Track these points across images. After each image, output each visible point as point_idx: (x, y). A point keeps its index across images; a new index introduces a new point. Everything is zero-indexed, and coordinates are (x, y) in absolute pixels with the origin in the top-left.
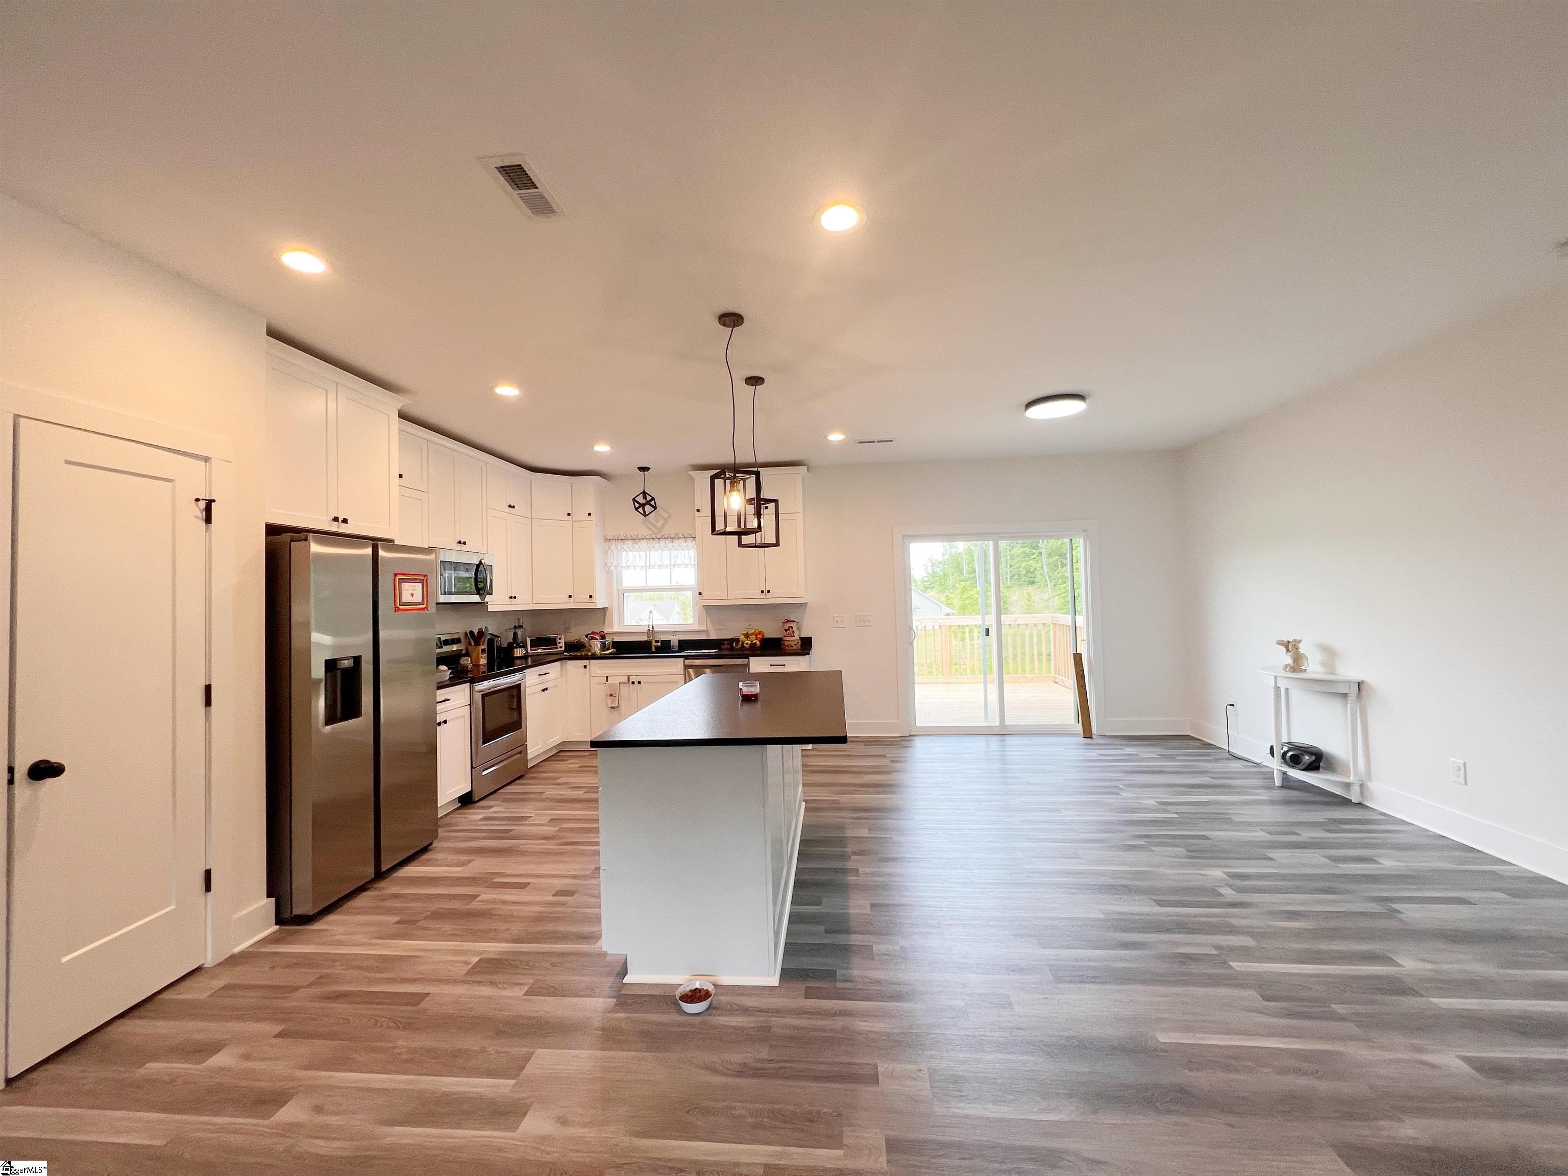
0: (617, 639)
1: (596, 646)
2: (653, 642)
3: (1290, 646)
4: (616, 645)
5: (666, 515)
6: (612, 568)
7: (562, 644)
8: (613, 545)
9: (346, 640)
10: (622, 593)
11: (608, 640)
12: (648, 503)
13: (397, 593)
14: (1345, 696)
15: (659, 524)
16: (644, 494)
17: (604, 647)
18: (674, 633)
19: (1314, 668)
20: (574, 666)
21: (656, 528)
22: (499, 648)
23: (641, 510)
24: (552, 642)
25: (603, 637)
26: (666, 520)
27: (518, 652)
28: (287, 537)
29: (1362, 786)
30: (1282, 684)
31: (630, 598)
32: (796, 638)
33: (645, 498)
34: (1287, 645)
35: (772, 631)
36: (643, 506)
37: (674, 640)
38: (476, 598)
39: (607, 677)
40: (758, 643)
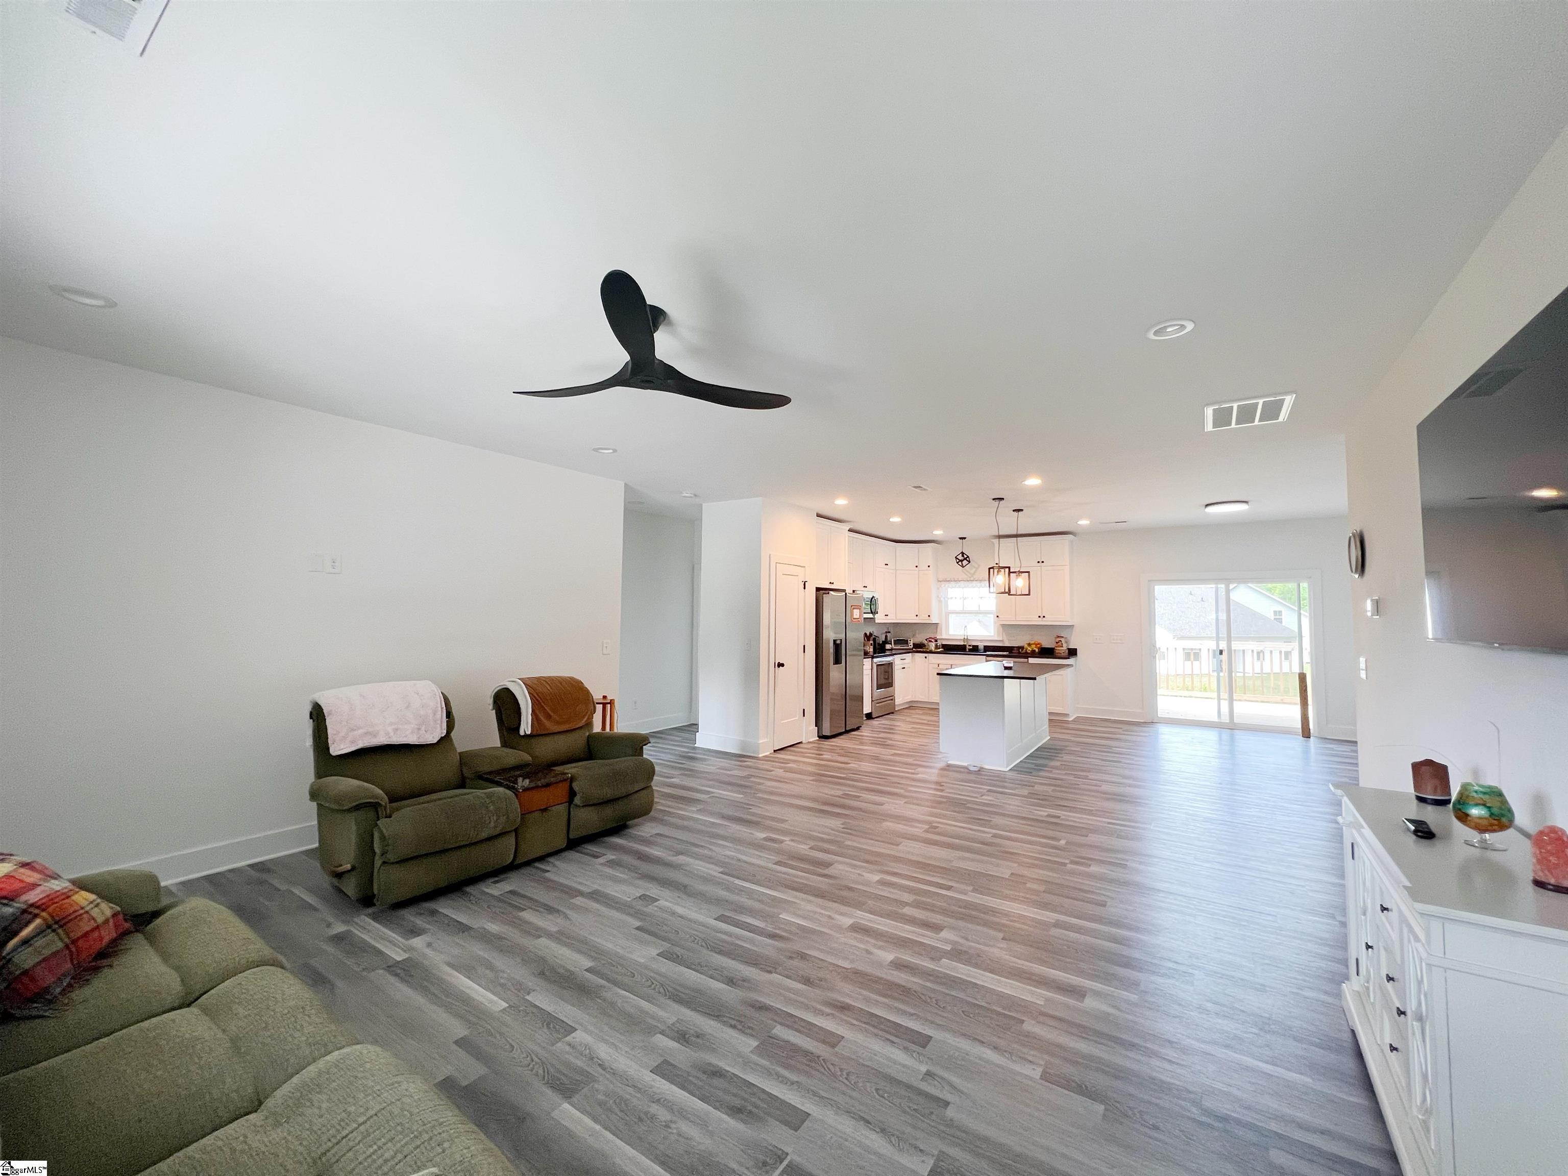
0: (944, 643)
1: (932, 646)
2: (967, 646)
4: (944, 646)
5: (976, 566)
6: (942, 599)
7: (912, 644)
8: (943, 584)
9: (838, 635)
10: (948, 614)
11: (939, 643)
12: (965, 559)
13: (852, 614)
15: (972, 572)
16: (963, 554)
17: (937, 647)
18: (981, 641)
20: (919, 657)
21: (970, 573)
22: (879, 644)
23: (960, 563)
24: (905, 642)
25: (936, 641)
26: (977, 569)
27: (888, 647)
28: (822, 592)
31: (952, 618)
32: (1065, 648)
33: (963, 556)
35: (1047, 643)
36: (962, 561)
37: (981, 646)
38: (871, 616)
39: (938, 664)
40: (1037, 650)
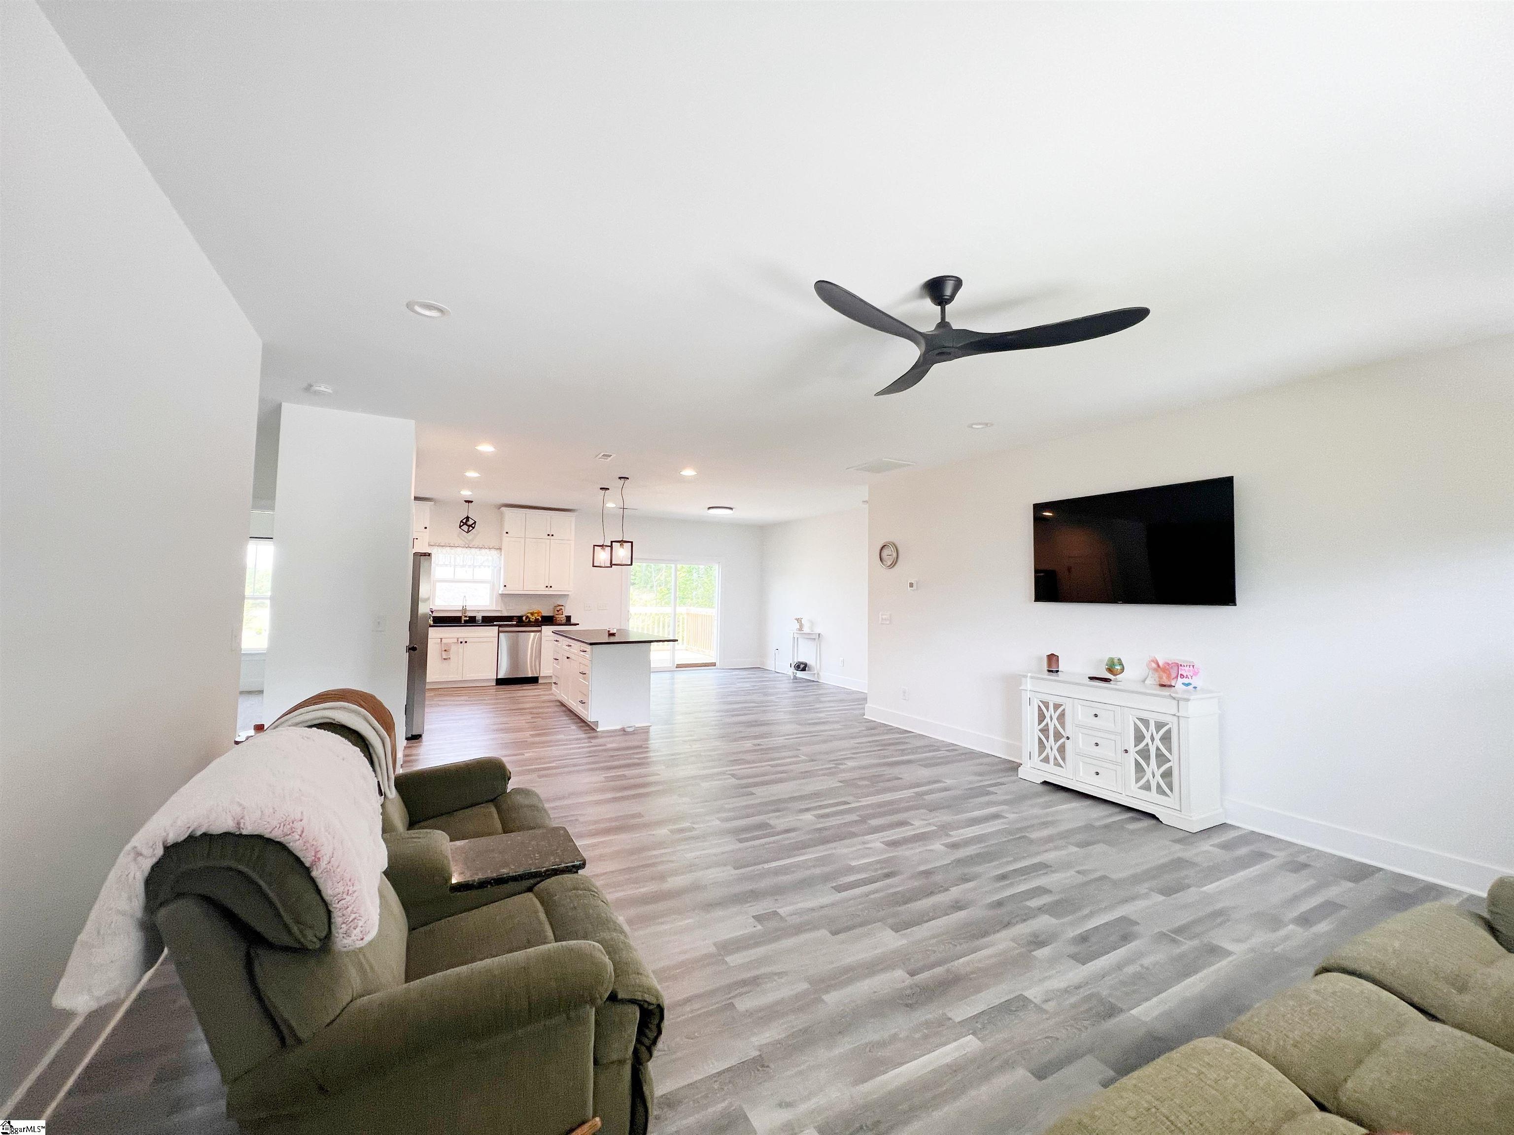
2: (463, 617)
3: (799, 620)
12: (469, 524)
14: (815, 639)
15: (476, 537)
16: (468, 518)
18: (478, 611)
19: (806, 630)
21: (473, 539)
23: (463, 528)
26: (479, 535)
29: (818, 674)
30: (796, 636)
31: (440, 587)
32: (563, 615)
33: (468, 521)
34: (797, 620)
35: (549, 612)
37: (479, 616)
39: (441, 639)
